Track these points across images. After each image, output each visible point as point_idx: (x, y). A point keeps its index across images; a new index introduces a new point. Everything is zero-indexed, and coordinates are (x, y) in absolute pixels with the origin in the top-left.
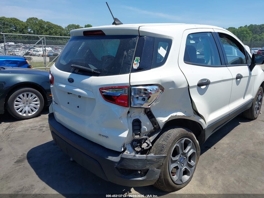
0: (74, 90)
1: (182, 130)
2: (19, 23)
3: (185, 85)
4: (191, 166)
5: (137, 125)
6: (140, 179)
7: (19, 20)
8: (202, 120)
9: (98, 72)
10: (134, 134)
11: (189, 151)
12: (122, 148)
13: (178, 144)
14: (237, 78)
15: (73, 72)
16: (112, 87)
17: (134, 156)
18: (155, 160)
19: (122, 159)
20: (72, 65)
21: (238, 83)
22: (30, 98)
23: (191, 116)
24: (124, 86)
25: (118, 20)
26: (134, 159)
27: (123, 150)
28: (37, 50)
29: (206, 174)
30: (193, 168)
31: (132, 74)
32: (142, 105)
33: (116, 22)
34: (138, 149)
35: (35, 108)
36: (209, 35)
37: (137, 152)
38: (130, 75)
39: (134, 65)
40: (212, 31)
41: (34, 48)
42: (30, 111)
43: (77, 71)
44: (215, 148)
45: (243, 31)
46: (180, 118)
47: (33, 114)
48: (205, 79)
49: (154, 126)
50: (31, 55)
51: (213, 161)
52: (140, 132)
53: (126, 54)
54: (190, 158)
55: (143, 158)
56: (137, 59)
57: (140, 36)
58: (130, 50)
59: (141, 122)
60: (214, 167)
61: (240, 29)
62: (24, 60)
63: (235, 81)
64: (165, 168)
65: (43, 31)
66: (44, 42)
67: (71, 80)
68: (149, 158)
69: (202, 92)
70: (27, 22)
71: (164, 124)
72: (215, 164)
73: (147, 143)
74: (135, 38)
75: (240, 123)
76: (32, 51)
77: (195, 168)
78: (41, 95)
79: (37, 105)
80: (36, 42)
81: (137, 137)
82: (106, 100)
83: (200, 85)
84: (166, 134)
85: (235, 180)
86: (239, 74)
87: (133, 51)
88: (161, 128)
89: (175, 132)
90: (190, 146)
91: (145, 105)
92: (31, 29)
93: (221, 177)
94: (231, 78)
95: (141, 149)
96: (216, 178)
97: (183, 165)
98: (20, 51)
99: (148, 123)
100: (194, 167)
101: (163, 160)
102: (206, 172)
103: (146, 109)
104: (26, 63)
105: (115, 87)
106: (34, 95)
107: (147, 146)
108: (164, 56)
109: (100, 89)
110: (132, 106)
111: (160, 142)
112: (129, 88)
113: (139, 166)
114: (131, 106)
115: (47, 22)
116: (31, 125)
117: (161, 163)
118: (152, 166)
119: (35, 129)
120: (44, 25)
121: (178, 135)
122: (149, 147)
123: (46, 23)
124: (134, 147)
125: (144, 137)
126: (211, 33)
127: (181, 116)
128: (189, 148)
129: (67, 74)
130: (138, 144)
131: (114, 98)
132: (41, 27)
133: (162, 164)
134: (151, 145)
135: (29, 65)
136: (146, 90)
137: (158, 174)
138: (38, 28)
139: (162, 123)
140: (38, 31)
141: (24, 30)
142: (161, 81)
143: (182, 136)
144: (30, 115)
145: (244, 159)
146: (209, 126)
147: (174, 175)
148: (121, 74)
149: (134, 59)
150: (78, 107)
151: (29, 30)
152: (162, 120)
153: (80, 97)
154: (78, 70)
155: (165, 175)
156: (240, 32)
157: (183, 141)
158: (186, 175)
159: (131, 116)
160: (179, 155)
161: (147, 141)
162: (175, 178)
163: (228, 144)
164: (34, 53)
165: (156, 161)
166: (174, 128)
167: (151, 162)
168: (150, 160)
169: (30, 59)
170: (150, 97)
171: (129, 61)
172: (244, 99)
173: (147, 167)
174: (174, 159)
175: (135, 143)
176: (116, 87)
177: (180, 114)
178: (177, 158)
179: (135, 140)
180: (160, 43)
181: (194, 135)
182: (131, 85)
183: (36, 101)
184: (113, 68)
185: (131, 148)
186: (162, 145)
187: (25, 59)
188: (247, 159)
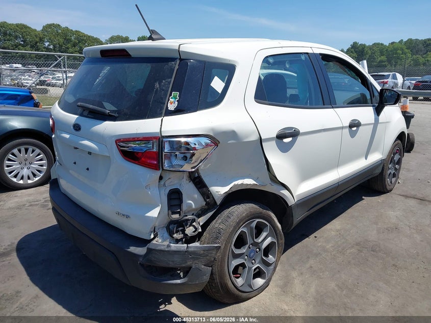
0: (81, 142)
1: (252, 207)
2: (30, 33)
3: (255, 137)
4: (267, 264)
5: (175, 199)
6: (179, 281)
7: (29, 28)
8: (285, 192)
9: (114, 115)
10: (170, 213)
11: (266, 240)
12: (151, 235)
13: (246, 228)
14: (351, 126)
15: (81, 115)
16: (134, 138)
17: (168, 246)
18: (202, 252)
19: (149, 250)
20: (79, 104)
21: (353, 135)
22: (31, 155)
23: (267, 185)
24: (151, 138)
25: (157, 33)
26: (168, 251)
27: (152, 236)
28: (59, 77)
29: (293, 278)
30: (272, 267)
31: (166, 119)
32: (182, 166)
33: (154, 36)
34: (177, 236)
35: (39, 171)
36: (303, 57)
37: (177, 241)
38: (162, 120)
39: (169, 104)
40: (310, 51)
41: (54, 74)
42: (31, 175)
43: (86, 113)
44: (315, 237)
45: (396, 49)
46: (248, 187)
47: (35, 180)
48: (291, 128)
49: (205, 201)
50: (49, 85)
51: (308, 258)
52: (181, 210)
53: (158, 86)
54: (267, 252)
55: (182, 249)
56: (175, 94)
57: (181, 60)
58: (164, 81)
59: (182, 194)
60: (308, 266)
61: (391, 46)
62: (28, 94)
63: (347, 131)
64: (222, 266)
65: (69, 45)
66: (65, 65)
67: (77, 127)
68: (192, 249)
69: (284, 149)
70: (42, 30)
71: (222, 198)
72: (312, 262)
73: (194, 227)
74: (173, 63)
75: (363, 197)
76: (50, 78)
77: (275, 268)
78: (49, 151)
79: (42, 166)
80: (51, 65)
81: (176, 216)
82: (125, 159)
83: (280, 137)
84: (226, 212)
85: (337, 286)
86: (356, 120)
87: (169, 83)
88: (218, 202)
89: (241, 210)
90: (266, 232)
91: (188, 167)
92: (49, 42)
93: (316, 281)
94: (340, 126)
95: (183, 235)
96: (308, 283)
97: (253, 261)
98: (31, 79)
99: (196, 196)
100: (273, 265)
101: (214, 253)
102: (294, 274)
103: (191, 173)
104: (32, 98)
105: (138, 138)
106: (38, 151)
107: (194, 232)
108: (220, 90)
109: (116, 142)
110: (165, 168)
111: (217, 225)
112: (159, 139)
113: (175, 262)
114: (163, 169)
115: (76, 31)
116: (31, 198)
117: (211, 257)
118: (196, 262)
119: (37, 205)
120: (71, 36)
121: (244, 215)
122: (197, 233)
123: (75, 33)
124: (171, 234)
125: (190, 217)
126: (307, 56)
127: (250, 184)
128: (264, 234)
129: (72, 118)
130: (180, 229)
131: (137, 156)
132: (65, 39)
133: (213, 259)
134: (200, 230)
135: (37, 101)
136: (187, 143)
137: (207, 275)
138: (62, 40)
139: (220, 195)
140: (62, 46)
141: (38, 44)
142: (213, 130)
143: (252, 216)
144: (30, 182)
145: (357, 254)
146: (300, 201)
147: (238, 278)
148: (149, 118)
149: (171, 95)
150: (88, 169)
151: (47, 44)
152: (220, 191)
153: (90, 153)
154: (88, 111)
155: (222, 277)
156: (391, 51)
157: (254, 224)
158: (259, 277)
159: (164, 185)
160: (247, 246)
161: (194, 224)
162: (240, 282)
163: (338, 230)
164: (54, 81)
165: (204, 254)
166: (239, 203)
167: (195, 255)
168: (193, 253)
169: (46, 91)
170: (193, 155)
171: (162, 99)
172: (366, 159)
173: (189, 263)
174: (237, 251)
175: (175, 227)
176: (140, 139)
177: (249, 182)
178: (243, 250)
179: (172, 222)
180: (214, 71)
181: (273, 215)
182: (163, 135)
183: (41, 160)
184: (137, 108)
185: (166, 235)
186: (219, 230)
187: (31, 93)
188: (362, 253)
